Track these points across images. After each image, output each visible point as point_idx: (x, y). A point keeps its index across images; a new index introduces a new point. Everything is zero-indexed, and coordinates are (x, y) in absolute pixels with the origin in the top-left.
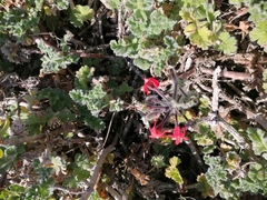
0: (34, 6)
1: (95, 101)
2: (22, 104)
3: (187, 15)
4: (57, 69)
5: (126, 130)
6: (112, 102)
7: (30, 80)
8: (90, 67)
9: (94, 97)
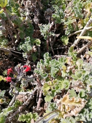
0: (66, 21)
1: (26, 47)
2: (27, 17)
3: (56, 82)
4: (41, 31)
5: (20, 59)
6: (26, 54)
7: (37, 20)
8: (41, 44)
9: (28, 46)
